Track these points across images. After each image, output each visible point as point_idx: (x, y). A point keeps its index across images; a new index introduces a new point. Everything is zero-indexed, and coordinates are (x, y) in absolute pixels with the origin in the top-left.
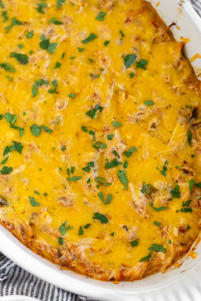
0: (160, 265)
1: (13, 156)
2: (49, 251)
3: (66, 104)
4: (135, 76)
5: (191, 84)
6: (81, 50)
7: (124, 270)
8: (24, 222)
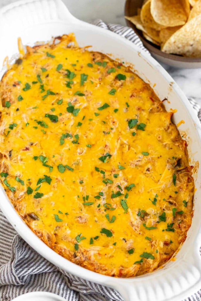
0: (149, 268)
1: (43, 185)
2: (68, 253)
3: (84, 151)
4: (136, 135)
5: (177, 142)
6: (97, 115)
7: (123, 270)
8: (50, 232)
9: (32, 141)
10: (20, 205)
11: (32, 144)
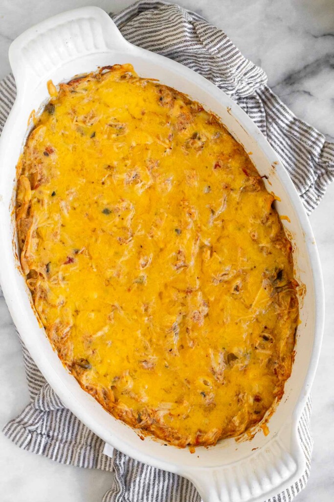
0: (234, 431)
2: (130, 416)
3: (150, 261)
5: (278, 243)
7: (200, 436)
8: (106, 386)
9: (77, 247)
10: (65, 347)
11: (77, 253)
